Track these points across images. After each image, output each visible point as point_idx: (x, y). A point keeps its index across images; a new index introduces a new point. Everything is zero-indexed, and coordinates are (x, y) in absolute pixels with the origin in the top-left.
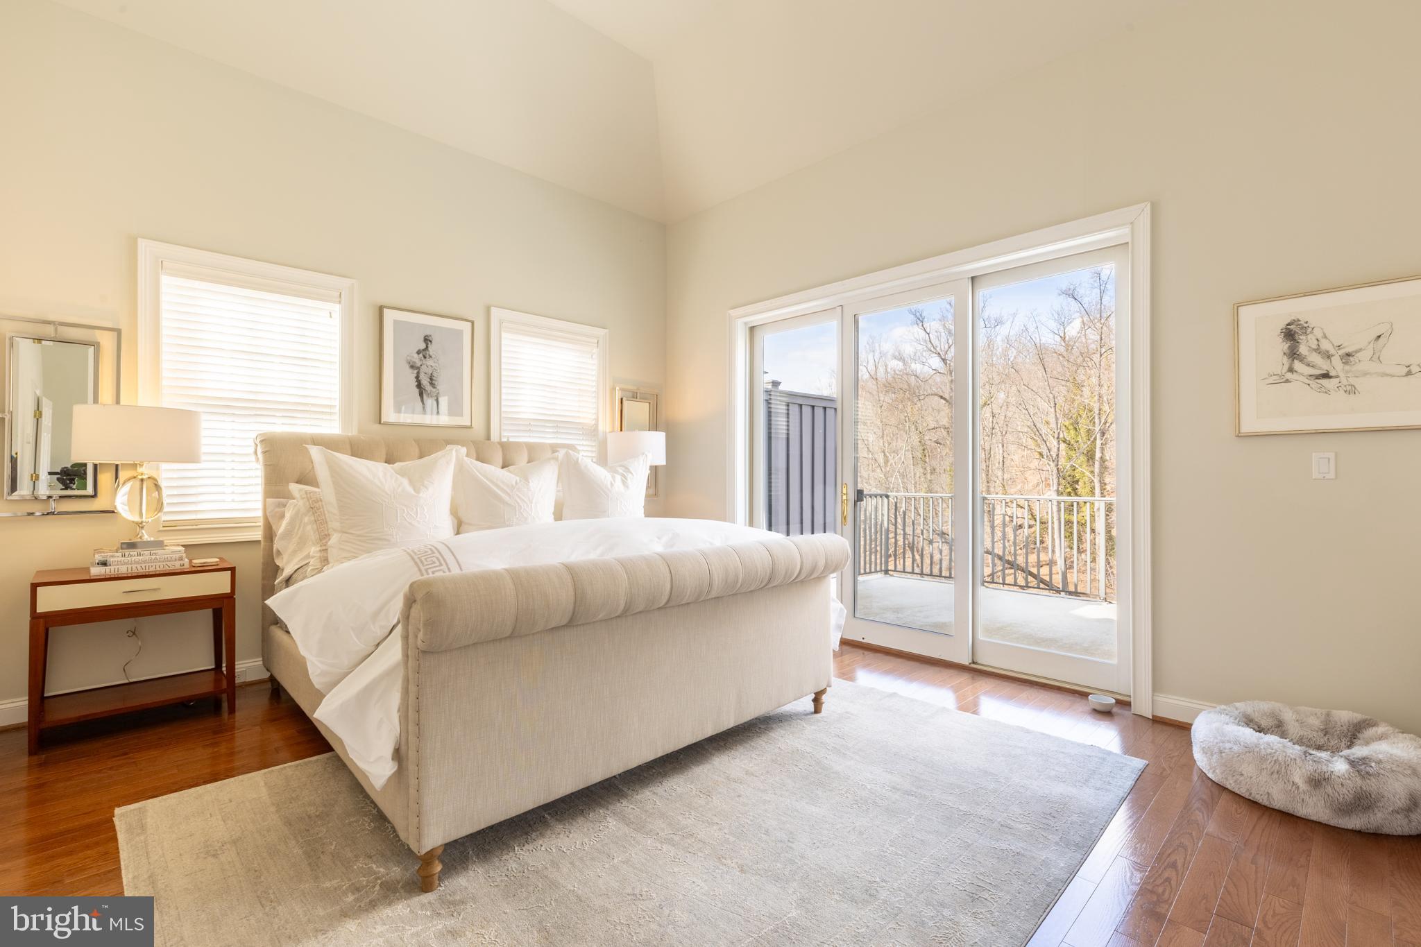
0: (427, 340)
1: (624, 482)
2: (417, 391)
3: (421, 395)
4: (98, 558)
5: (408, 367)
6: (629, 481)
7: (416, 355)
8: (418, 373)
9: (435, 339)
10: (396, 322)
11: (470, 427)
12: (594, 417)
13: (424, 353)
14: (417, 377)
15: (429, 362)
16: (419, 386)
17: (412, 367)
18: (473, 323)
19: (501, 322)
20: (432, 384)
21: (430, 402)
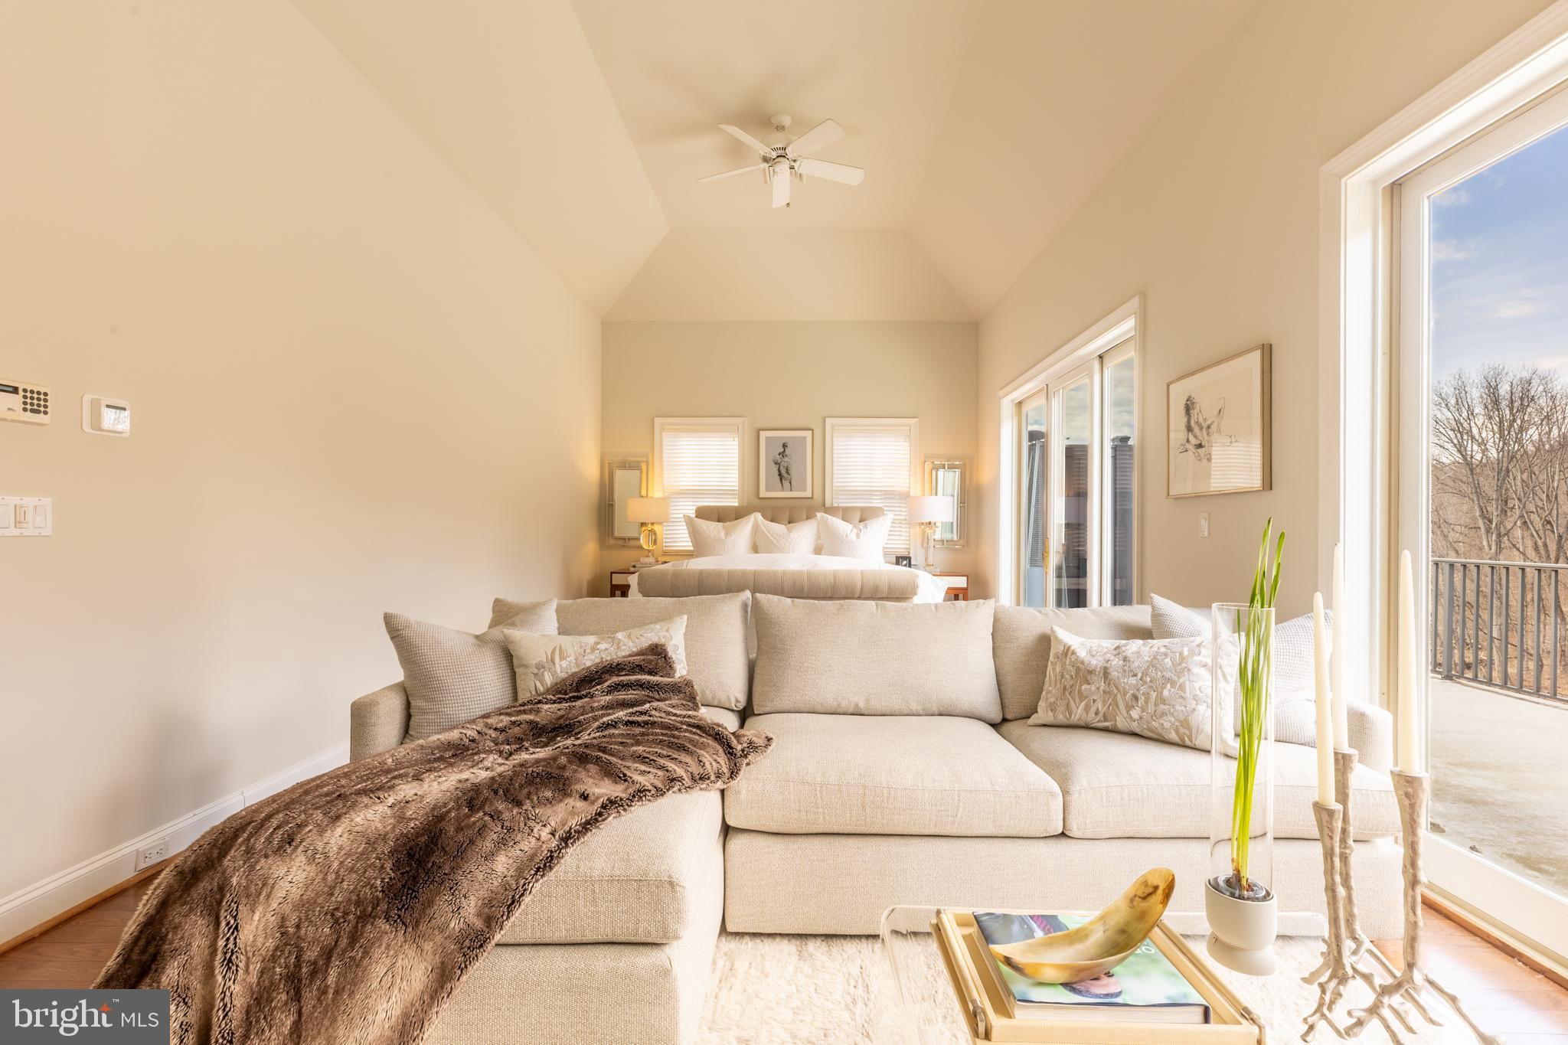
0: (784, 446)
1: (858, 536)
2: (778, 478)
3: (781, 480)
4: (633, 564)
5: (773, 464)
6: (862, 534)
7: (778, 456)
8: (779, 467)
9: (790, 445)
10: (767, 438)
11: (812, 498)
12: (908, 485)
13: (783, 454)
14: (779, 469)
15: (786, 459)
16: (780, 474)
17: (776, 463)
18: (812, 430)
19: (833, 426)
20: (788, 473)
21: (786, 483)
